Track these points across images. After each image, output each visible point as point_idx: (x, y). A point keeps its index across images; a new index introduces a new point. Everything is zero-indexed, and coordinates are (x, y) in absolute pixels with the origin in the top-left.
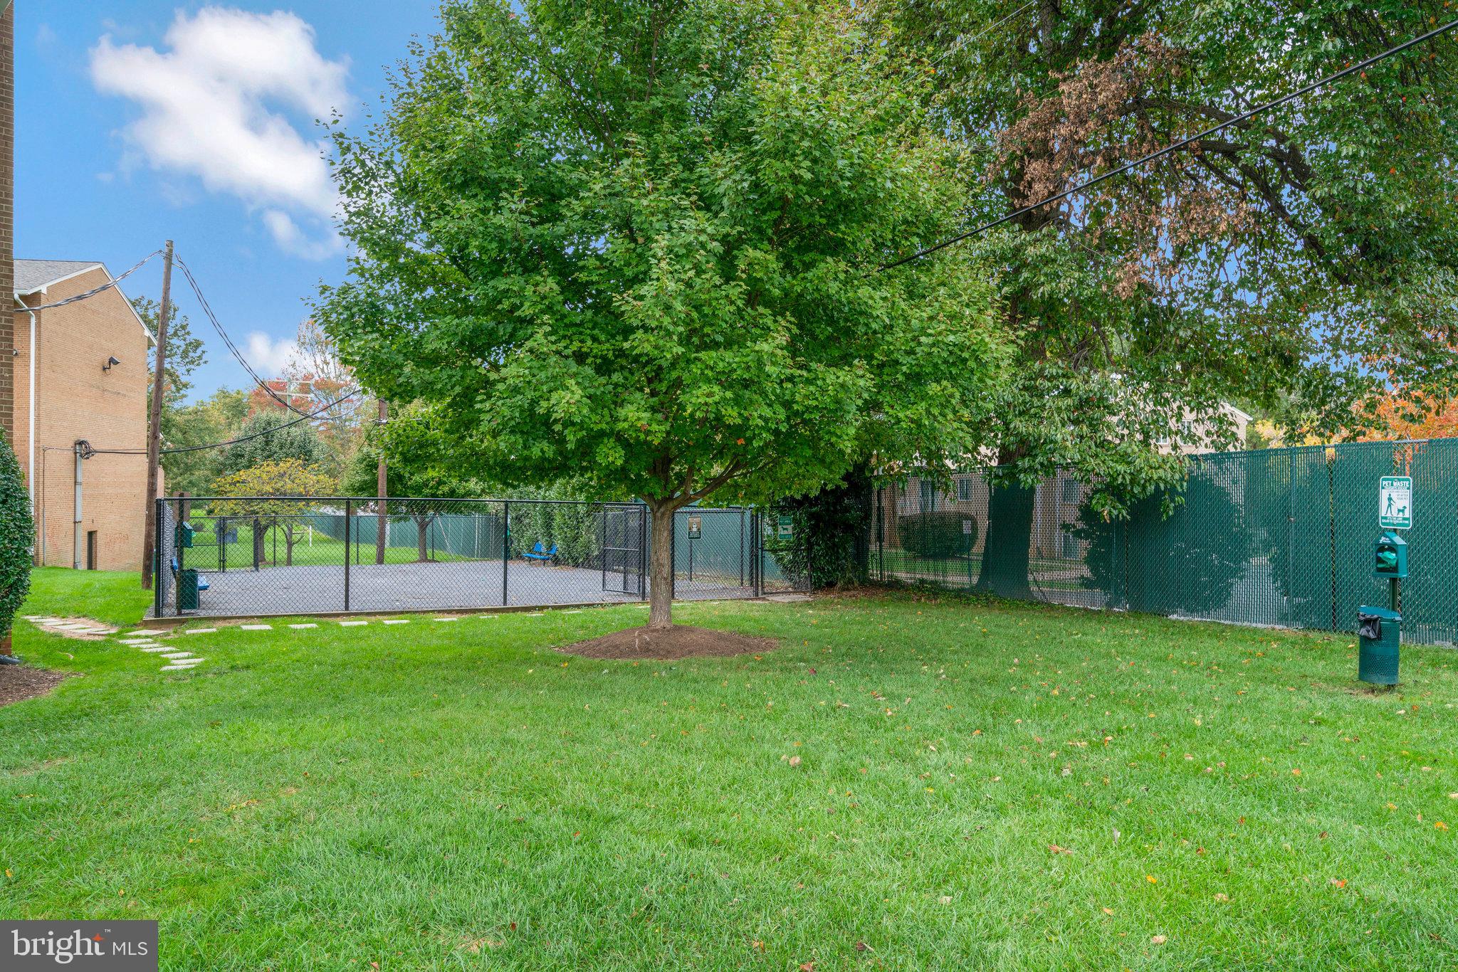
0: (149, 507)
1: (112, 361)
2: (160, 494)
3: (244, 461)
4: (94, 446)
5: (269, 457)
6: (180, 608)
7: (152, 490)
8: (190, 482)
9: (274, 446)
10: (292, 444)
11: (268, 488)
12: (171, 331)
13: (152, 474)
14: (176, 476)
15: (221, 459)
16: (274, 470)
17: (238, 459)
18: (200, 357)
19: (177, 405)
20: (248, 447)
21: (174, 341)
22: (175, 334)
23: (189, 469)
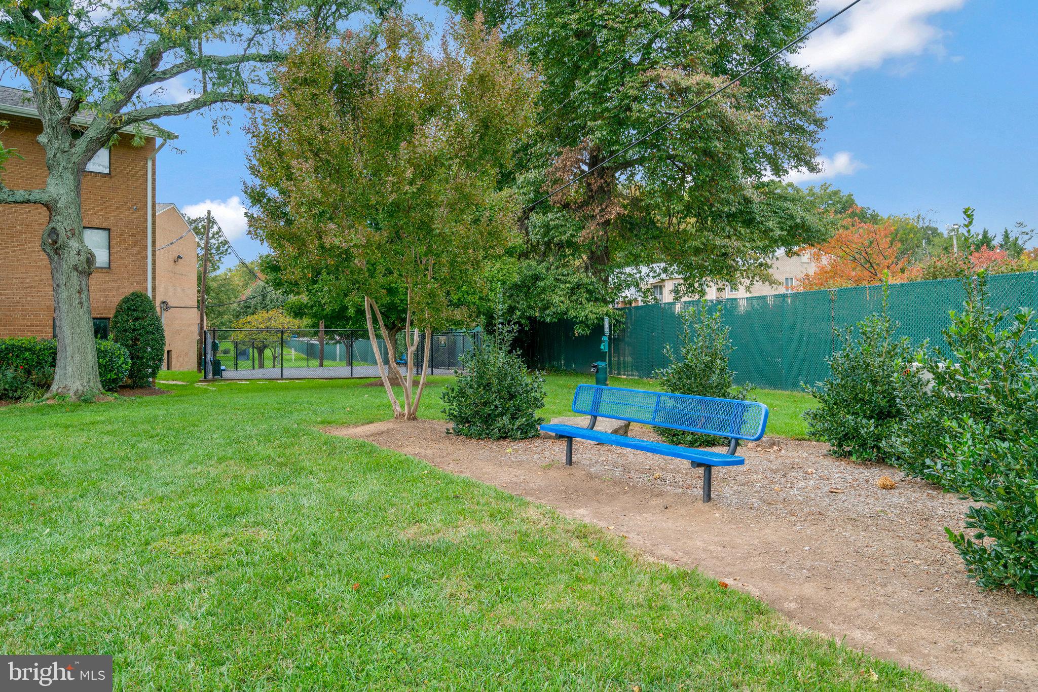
0: (200, 335)
1: (179, 257)
2: (205, 329)
3: (250, 310)
4: (170, 304)
5: (264, 308)
6: (214, 376)
7: (202, 327)
8: (222, 323)
9: (268, 301)
10: (277, 300)
11: (262, 326)
12: (211, 235)
13: (202, 320)
14: (213, 319)
15: (238, 309)
16: (265, 315)
17: (247, 309)
18: (226, 250)
19: (213, 275)
20: (253, 302)
21: (213, 241)
22: (213, 237)
23: (220, 314)
